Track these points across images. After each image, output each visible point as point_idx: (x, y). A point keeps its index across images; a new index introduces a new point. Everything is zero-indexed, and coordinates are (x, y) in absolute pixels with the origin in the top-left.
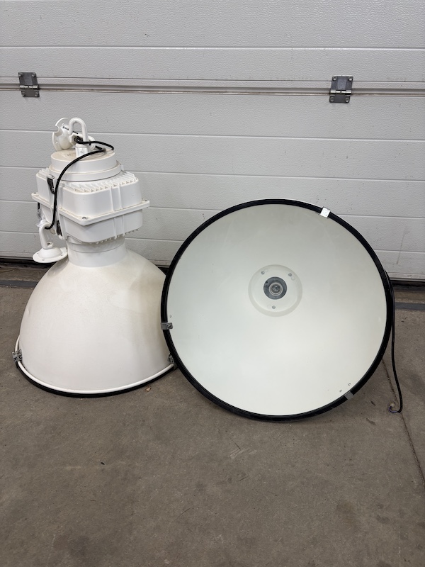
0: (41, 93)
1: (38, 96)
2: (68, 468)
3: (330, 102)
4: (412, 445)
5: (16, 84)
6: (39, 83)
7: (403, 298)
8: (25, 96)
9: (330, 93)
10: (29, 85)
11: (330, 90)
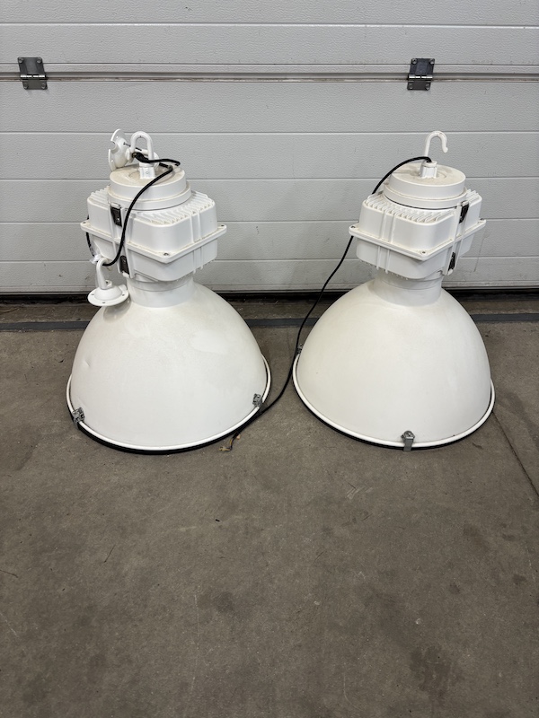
0: (49, 83)
1: (46, 87)
2: (183, 529)
3: (409, 89)
4: (521, 465)
5: (15, 73)
6: (46, 70)
7: (481, 309)
8: (28, 87)
9: (408, 79)
10: (33, 74)
11: (408, 75)
